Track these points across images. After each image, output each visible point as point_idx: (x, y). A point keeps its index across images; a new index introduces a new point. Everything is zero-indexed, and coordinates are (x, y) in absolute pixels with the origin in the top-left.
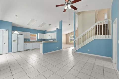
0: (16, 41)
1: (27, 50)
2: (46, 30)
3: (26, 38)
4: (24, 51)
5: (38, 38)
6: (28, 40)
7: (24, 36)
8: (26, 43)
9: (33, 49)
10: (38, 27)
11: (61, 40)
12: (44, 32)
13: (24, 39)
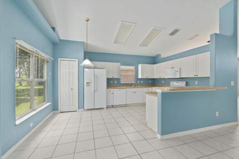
0: (92, 84)
1: (113, 106)
2: (160, 55)
3: (111, 77)
4: (107, 107)
5: (140, 77)
6: (116, 82)
7: (108, 72)
8: (112, 90)
9: (126, 106)
10: (140, 46)
11: (232, 83)
12: (154, 60)
13: (108, 80)
